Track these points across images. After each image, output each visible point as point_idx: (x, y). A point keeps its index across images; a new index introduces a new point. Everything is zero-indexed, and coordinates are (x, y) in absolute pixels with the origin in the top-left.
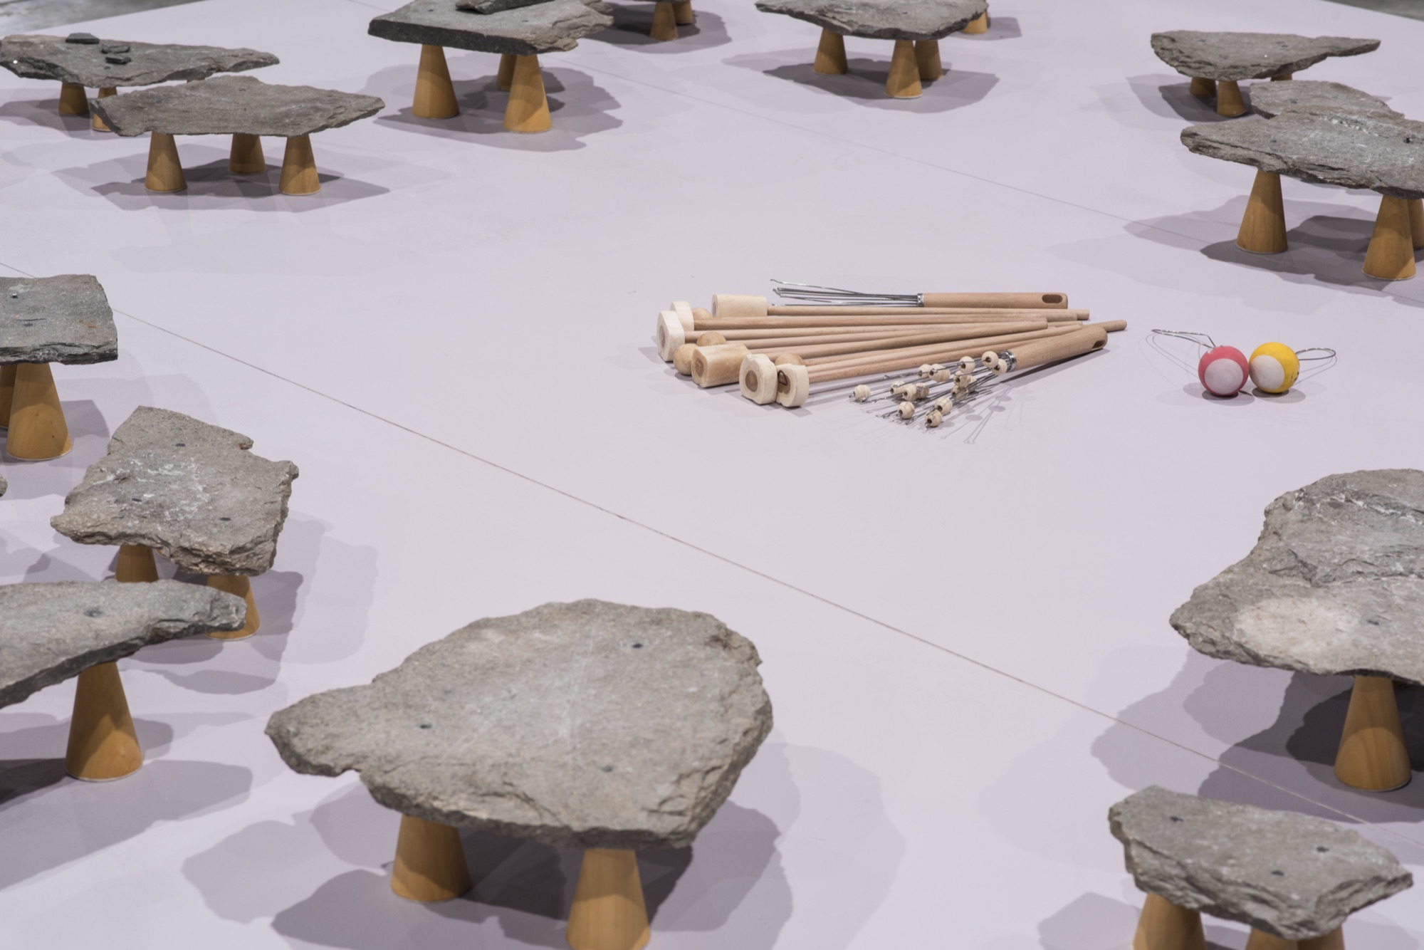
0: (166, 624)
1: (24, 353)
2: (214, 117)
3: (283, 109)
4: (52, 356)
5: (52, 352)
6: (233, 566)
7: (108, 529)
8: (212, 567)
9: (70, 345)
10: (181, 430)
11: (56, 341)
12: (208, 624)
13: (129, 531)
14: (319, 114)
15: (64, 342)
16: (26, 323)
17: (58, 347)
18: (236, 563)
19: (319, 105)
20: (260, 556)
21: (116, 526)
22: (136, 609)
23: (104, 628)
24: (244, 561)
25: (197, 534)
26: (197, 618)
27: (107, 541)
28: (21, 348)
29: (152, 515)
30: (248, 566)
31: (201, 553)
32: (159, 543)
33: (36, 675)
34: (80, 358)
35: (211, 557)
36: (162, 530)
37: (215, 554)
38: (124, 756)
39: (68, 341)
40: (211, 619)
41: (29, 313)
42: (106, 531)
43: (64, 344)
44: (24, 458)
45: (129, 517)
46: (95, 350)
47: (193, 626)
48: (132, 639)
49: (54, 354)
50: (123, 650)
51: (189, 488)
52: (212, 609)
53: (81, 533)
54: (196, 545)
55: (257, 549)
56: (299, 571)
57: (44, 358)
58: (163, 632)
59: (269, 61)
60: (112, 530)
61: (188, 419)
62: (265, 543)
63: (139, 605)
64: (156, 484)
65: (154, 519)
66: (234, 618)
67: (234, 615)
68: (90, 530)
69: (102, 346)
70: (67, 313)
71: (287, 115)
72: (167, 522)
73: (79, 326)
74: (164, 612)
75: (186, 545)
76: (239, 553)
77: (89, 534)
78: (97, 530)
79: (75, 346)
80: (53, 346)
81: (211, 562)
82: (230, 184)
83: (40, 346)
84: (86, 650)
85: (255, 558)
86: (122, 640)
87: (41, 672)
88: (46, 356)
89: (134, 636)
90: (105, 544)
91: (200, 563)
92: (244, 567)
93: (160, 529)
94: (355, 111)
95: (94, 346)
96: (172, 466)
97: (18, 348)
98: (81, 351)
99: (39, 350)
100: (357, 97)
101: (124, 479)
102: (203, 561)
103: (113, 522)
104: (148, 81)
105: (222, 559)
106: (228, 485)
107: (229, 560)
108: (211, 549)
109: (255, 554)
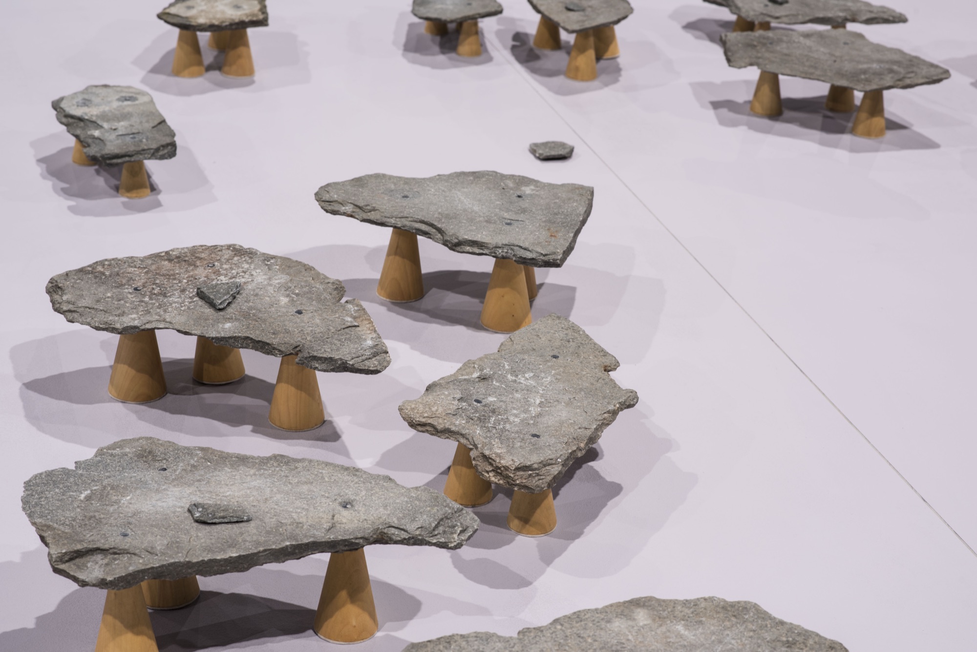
0: (393, 531)
1: (487, 248)
2: (807, 64)
3: (865, 66)
4: (509, 254)
5: (510, 251)
6: (514, 481)
7: (438, 423)
8: (499, 477)
9: (525, 249)
10: (569, 341)
11: (516, 243)
12: (427, 539)
13: (453, 428)
14: (890, 75)
15: (521, 245)
16: (509, 221)
17: (515, 248)
18: (518, 479)
19: (895, 68)
20: (542, 477)
21: (446, 421)
22: (381, 509)
23: (344, 521)
24: (526, 479)
25: (500, 446)
26: (418, 532)
27: (434, 433)
28: (487, 243)
29: (479, 419)
30: (527, 484)
31: (494, 463)
32: (472, 445)
33: (259, 552)
34: (528, 261)
35: (500, 468)
36: (479, 434)
37: (503, 467)
38: (355, 626)
39: (526, 245)
40: (431, 535)
41: (516, 213)
42: (436, 424)
43: (521, 247)
44: (489, 327)
45: (460, 416)
46: (542, 257)
47: (413, 538)
48: (356, 538)
49: (511, 254)
50: (345, 546)
51: (529, 399)
52: (437, 527)
53: (416, 421)
54: (493, 455)
55: (543, 471)
56: (623, 485)
57: (503, 256)
58: (387, 536)
59: (896, 19)
60: (441, 424)
61: (581, 333)
62: (553, 466)
63: (385, 507)
64: (505, 389)
65: (478, 422)
66: (454, 539)
67: (455, 536)
68: (424, 420)
69: (549, 255)
70: (544, 219)
71: (865, 72)
72: (487, 427)
73: (544, 233)
74: (398, 519)
75: (487, 453)
76: (524, 471)
77: (421, 424)
78: (429, 421)
79: (529, 250)
80: (512, 247)
81: (498, 473)
82: (818, 119)
83: (503, 244)
84: (311, 540)
85: (537, 478)
86: (347, 537)
87: (265, 551)
88: (504, 254)
89: (359, 535)
90: (432, 434)
91: (491, 471)
92: (522, 484)
93: (478, 432)
94: (923, 77)
95: (542, 254)
96: (532, 374)
97: (484, 243)
98: (529, 255)
99: (500, 248)
100: (932, 65)
101: (484, 379)
102: (493, 470)
103: (445, 418)
104: (793, 21)
105: (507, 473)
106: (563, 404)
107: (512, 475)
108: (502, 462)
109: (538, 475)
